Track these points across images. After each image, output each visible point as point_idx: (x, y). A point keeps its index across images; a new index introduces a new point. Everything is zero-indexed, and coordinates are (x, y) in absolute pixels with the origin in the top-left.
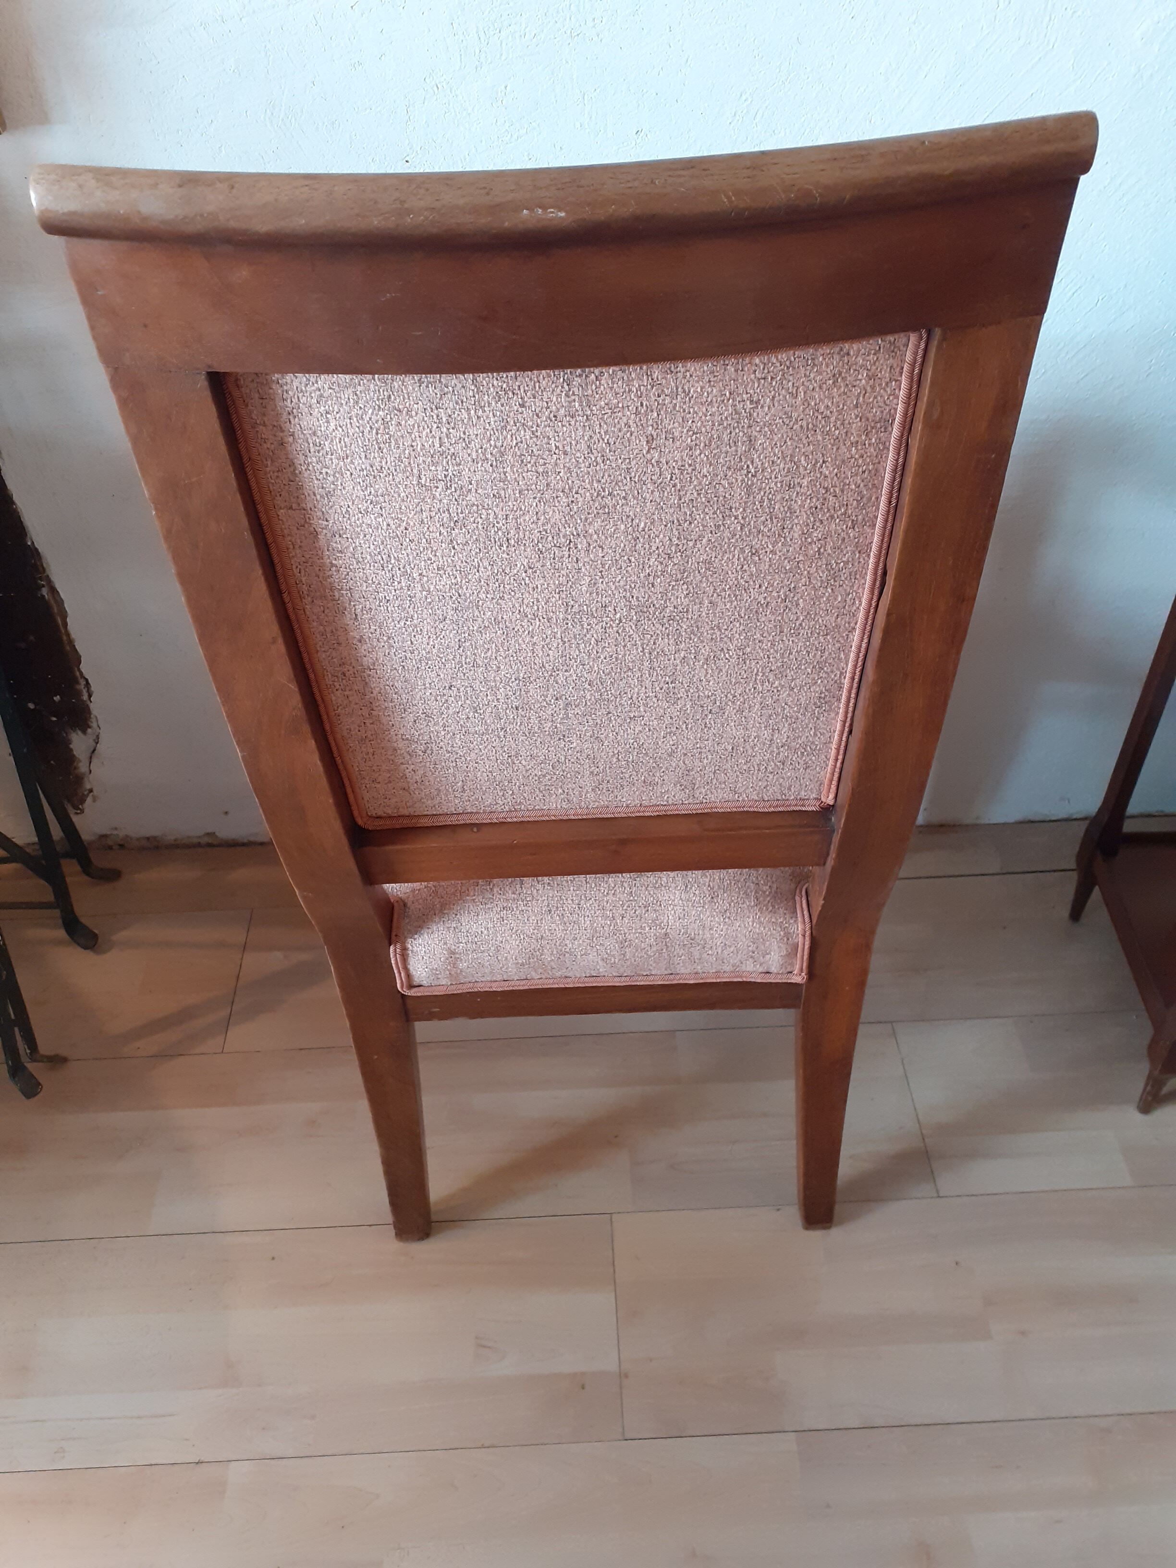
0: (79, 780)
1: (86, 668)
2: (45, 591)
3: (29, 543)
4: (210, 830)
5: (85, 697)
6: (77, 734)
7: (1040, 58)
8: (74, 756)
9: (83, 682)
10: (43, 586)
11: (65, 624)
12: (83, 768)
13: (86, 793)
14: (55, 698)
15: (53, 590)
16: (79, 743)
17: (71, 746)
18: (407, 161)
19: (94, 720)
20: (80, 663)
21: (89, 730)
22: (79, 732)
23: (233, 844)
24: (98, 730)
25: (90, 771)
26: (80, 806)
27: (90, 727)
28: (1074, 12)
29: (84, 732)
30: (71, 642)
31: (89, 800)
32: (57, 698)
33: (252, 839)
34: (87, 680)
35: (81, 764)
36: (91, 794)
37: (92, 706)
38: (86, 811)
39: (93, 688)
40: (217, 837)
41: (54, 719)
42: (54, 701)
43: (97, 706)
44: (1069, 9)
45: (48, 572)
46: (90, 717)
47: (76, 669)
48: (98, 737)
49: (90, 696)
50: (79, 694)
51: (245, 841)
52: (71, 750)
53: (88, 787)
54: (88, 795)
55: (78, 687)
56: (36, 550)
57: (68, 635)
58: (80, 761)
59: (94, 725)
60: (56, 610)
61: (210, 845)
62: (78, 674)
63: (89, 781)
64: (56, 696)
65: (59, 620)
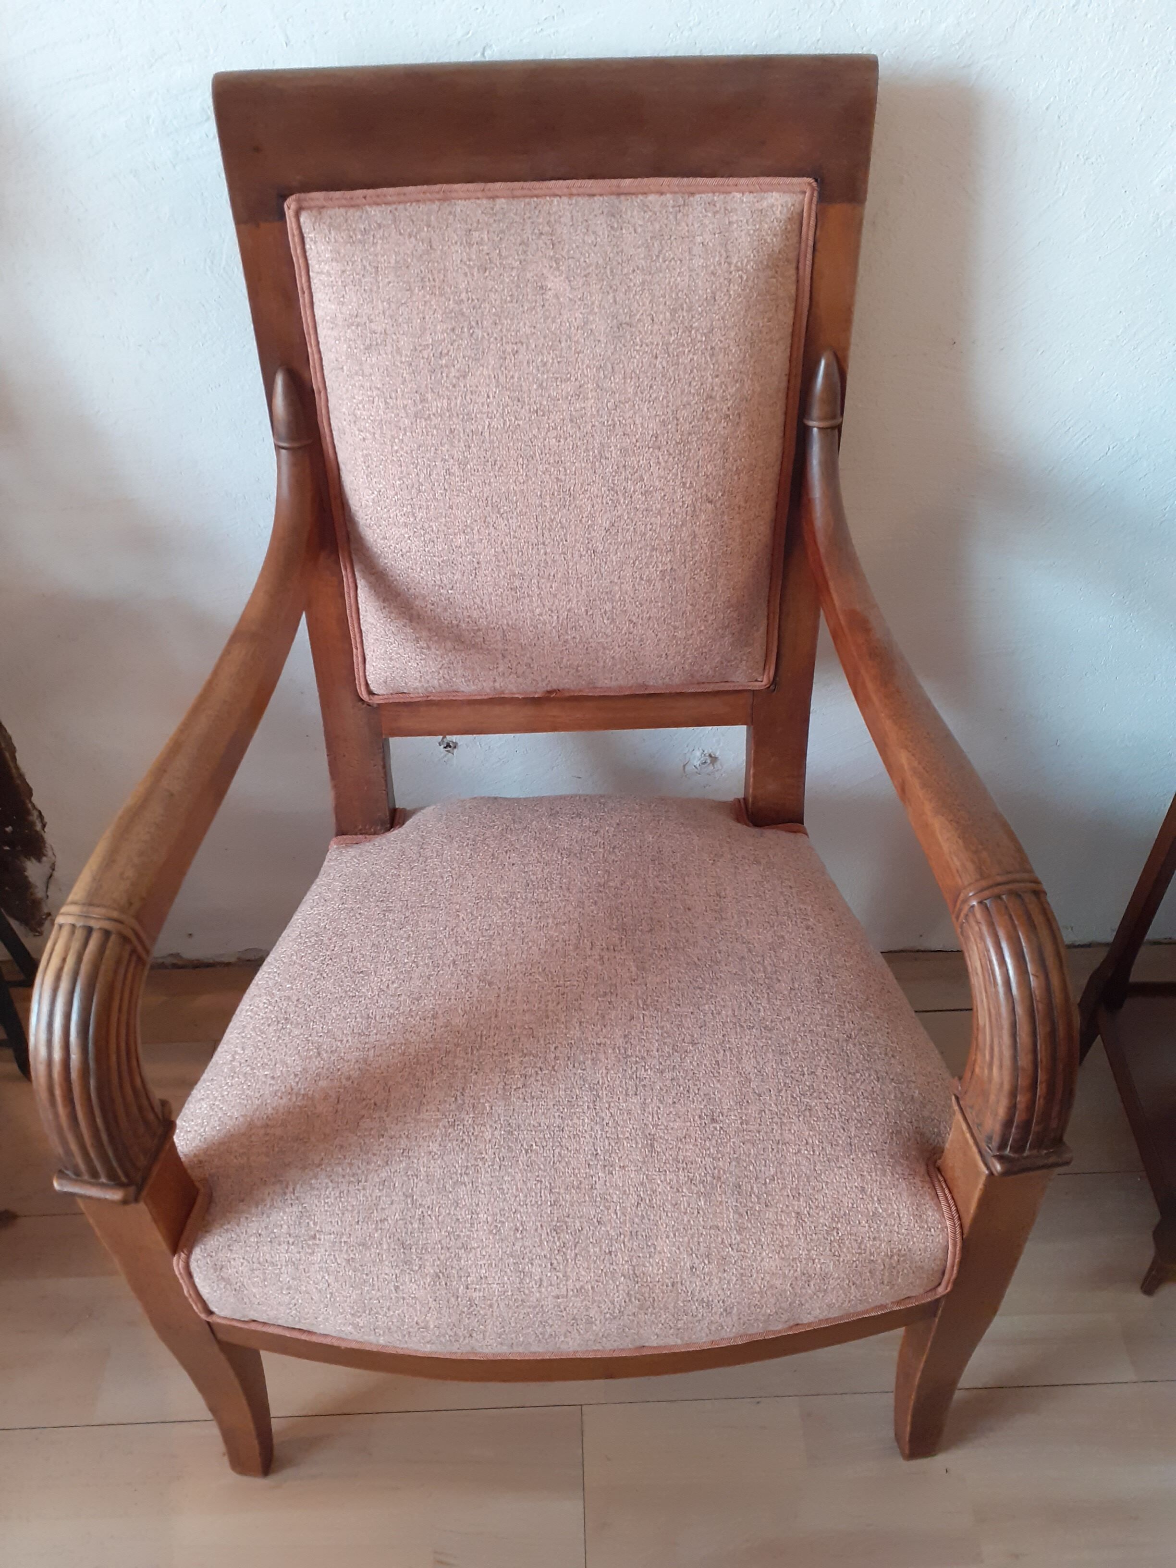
0: (36, 904)
1: (38, 799)
4: (174, 951)
5: (38, 827)
6: (32, 862)
7: (1049, 206)
8: (29, 882)
9: (35, 813)
11: (14, 759)
12: (40, 893)
13: (44, 917)
14: (6, 829)
16: (34, 871)
17: (26, 874)
19: (48, 849)
20: (31, 795)
21: (44, 859)
22: (34, 861)
23: (198, 965)
24: (53, 858)
25: (47, 896)
26: (39, 929)
27: (45, 855)
28: (1087, 159)
29: (39, 861)
30: (21, 776)
31: (47, 923)
32: (9, 829)
33: (218, 960)
34: (40, 812)
35: (37, 890)
36: (49, 917)
37: (46, 836)
38: (44, 933)
39: (46, 820)
40: (181, 957)
41: (7, 848)
42: (6, 832)
43: (52, 836)
44: (1081, 157)
46: (45, 846)
47: (28, 801)
48: (54, 864)
49: (44, 826)
50: (33, 824)
51: (211, 961)
52: (26, 877)
53: (46, 910)
54: (46, 919)
55: (31, 818)
57: (17, 768)
58: (36, 887)
59: (50, 853)
61: (175, 966)
62: (30, 806)
63: (47, 906)
64: (7, 827)
65: (7, 755)
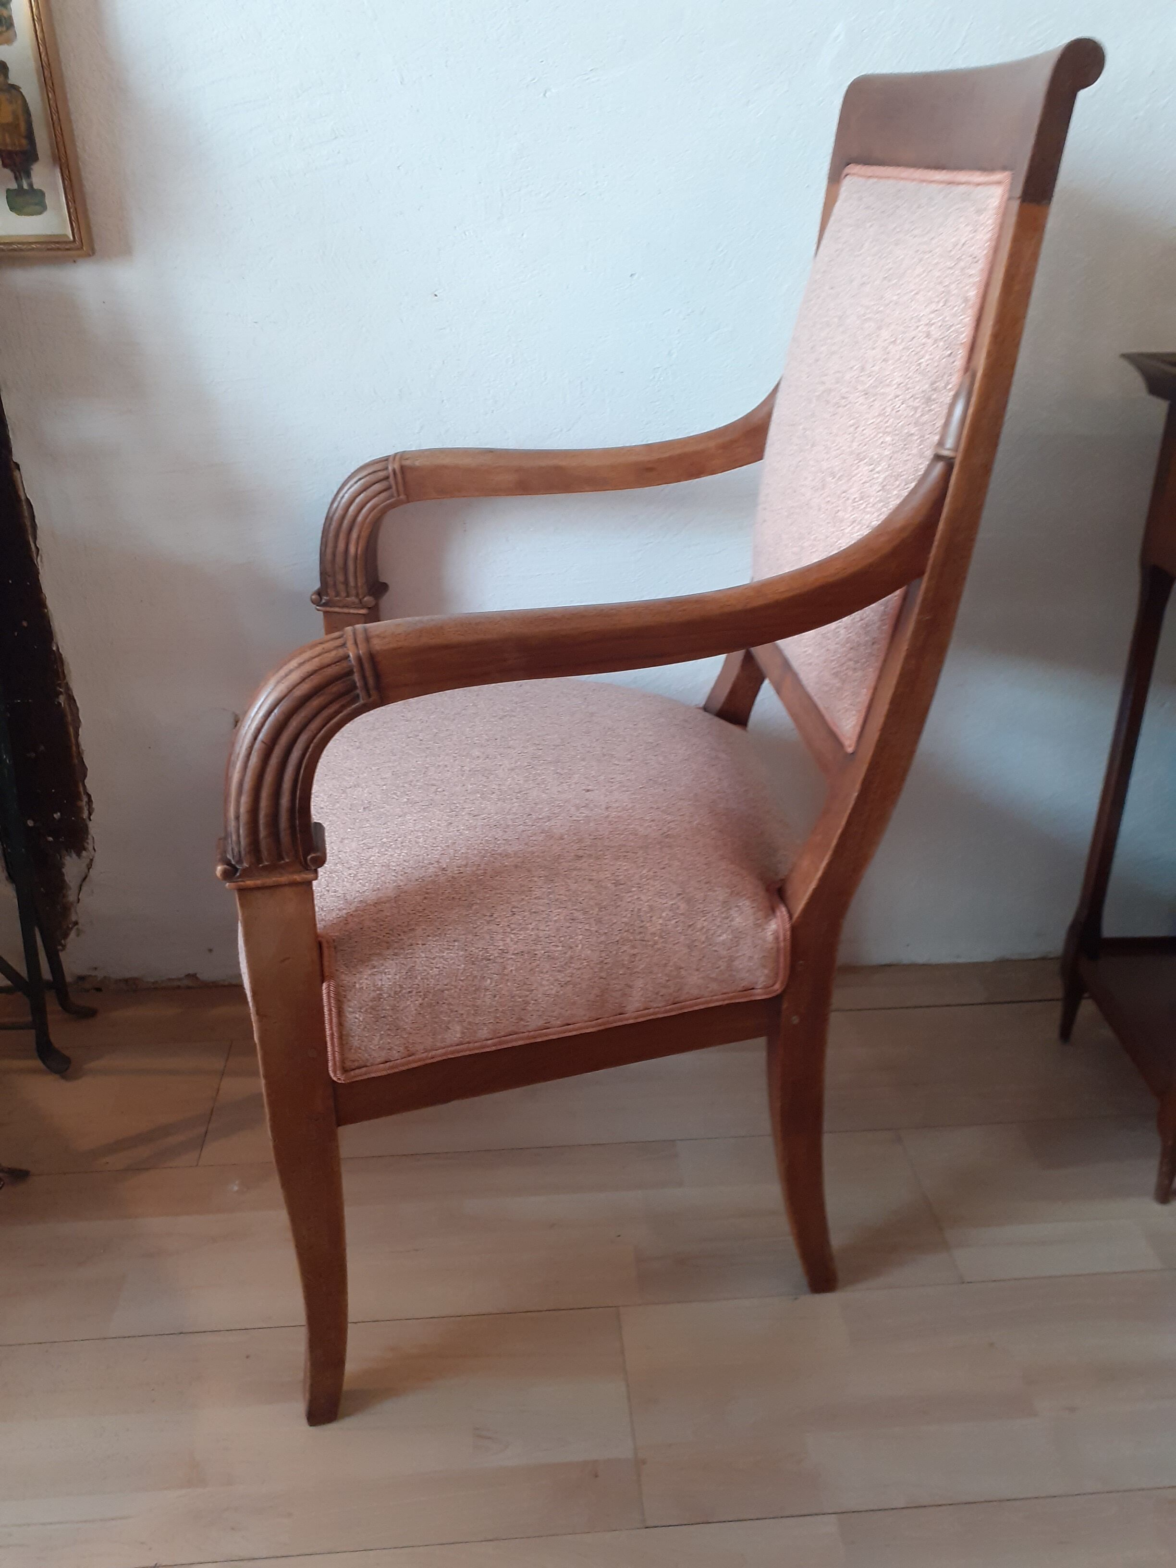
0: (66, 909)
1: (91, 781)
2: (62, 699)
3: (54, 648)
4: (191, 972)
5: (85, 815)
6: (71, 857)
8: (64, 881)
9: (85, 799)
10: (61, 693)
11: (77, 735)
12: (72, 898)
13: (70, 926)
14: (55, 816)
15: (71, 699)
16: (72, 867)
17: (64, 870)
18: (436, 295)
19: (90, 841)
20: (85, 776)
21: (84, 853)
22: (74, 855)
23: (214, 986)
24: (93, 853)
25: (79, 900)
26: (63, 942)
27: (85, 849)
29: (79, 855)
31: (73, 934)
32: (57, 816)
33: (234, 981)
34: (89, 796)
35: (70, 892)
36: (76, 927)
37: (91, 825)
38: (68, 946)
39: (94, 805)
40: (197, 978)
41: (50, 839)
42: (54, 818)
43: (96, 826)
45: (68, 678)
46: (87, 838)
47: (81, 784)
48: (92, 860)
49: (90, 814)
50: (80, 809)
51: (226, 983)
52: (63, 875)
53: (74, 918)
54: (72, 928)
55: (80, 803)
56: (61, 654)
57: (78, 745)
58: (70, 889)
59: (90, 848)
60: (69, 718)
61: (190, 987)
62: (81, 789)
63: (76, 913)
64: (56, 813)
65: (71, 730)
